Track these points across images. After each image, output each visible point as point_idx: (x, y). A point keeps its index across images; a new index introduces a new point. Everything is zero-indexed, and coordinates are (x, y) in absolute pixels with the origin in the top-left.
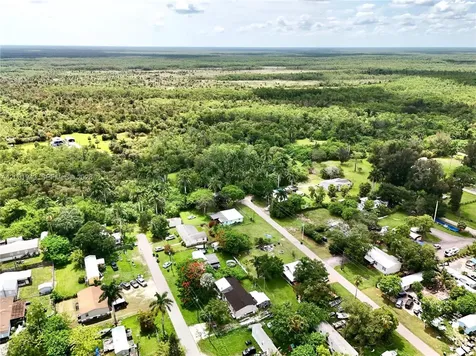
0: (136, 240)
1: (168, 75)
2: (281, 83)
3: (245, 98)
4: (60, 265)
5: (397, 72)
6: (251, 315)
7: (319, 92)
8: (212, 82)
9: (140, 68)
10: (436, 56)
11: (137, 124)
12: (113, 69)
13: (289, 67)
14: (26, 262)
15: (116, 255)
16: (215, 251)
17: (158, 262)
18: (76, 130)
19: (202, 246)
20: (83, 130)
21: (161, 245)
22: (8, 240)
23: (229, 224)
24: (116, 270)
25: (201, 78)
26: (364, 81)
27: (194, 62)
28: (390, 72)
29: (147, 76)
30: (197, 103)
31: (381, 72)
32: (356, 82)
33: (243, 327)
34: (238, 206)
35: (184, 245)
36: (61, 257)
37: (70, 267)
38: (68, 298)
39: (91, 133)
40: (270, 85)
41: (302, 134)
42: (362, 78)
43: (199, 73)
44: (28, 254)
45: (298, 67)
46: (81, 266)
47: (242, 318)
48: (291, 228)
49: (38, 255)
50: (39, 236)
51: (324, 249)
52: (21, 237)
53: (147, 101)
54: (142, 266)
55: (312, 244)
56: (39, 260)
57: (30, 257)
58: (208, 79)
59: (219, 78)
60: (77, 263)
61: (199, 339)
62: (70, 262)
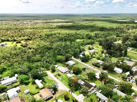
0: (47, 73)
1: (26, 22)
2: (62, 24)
3: (54, 28)
4: (27, 84)
5: (91, 20)
6: (93, 90)
7: (74, 26)
8: (42, 24)
9: (15, 20)
10: (98, 16)
11: (26, 38)
12: (6, 20)
13: (62, 19)
14: (14, 85)
15: (43, 78)
16: (72, 73)
17: (57, 78)
18: (5, 41)
19: (68, 72)
20: (8, 41)
21: (55, 73)
22: (4, 78)
23: (72, 65)
24: (46, 83)
25: (38, 23)
26: (84, 23)
27: (32, 18)
28: (90, 20)
29: (20, 22)
30: (41, 30)
31: (87, 20)
32: (82, 23)
33: (93, 93)
34: (71, 60)
35: (62, 72)
36: (27, 81)
37: (30, 84)
38: (36, 94)
39: (11, 41)
40: (59, 24)
41: (77, 38)
42: (83, 22)
43: (36, 21)
44: (14, 82)
45: (64, 19)
46: (34, 83)
47: (91, 91)
48: (89, 64)
49: (17, 82)
50: (14, 76)
51: (101, 69)
52: (8, 77)
53: (24, 30)
54: (53, 80)
55: (97, 68)
56: (18, 83)
57: (14, 83)
58: (40, 23)
59: (43, 23)
60: (32, 82)
61: (83, 99)
62: (29, 83)
